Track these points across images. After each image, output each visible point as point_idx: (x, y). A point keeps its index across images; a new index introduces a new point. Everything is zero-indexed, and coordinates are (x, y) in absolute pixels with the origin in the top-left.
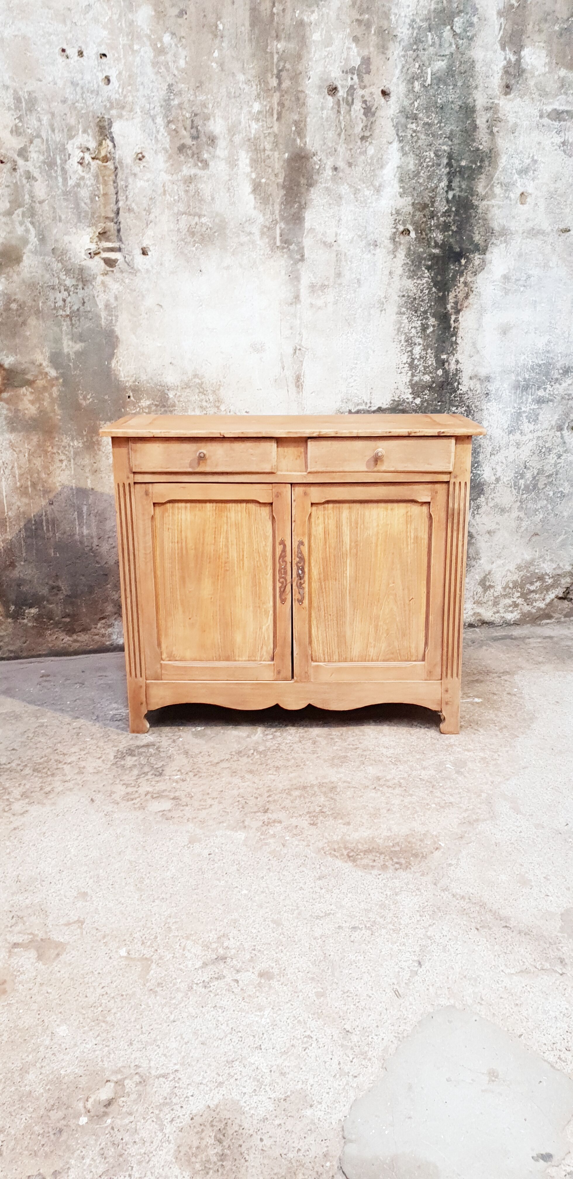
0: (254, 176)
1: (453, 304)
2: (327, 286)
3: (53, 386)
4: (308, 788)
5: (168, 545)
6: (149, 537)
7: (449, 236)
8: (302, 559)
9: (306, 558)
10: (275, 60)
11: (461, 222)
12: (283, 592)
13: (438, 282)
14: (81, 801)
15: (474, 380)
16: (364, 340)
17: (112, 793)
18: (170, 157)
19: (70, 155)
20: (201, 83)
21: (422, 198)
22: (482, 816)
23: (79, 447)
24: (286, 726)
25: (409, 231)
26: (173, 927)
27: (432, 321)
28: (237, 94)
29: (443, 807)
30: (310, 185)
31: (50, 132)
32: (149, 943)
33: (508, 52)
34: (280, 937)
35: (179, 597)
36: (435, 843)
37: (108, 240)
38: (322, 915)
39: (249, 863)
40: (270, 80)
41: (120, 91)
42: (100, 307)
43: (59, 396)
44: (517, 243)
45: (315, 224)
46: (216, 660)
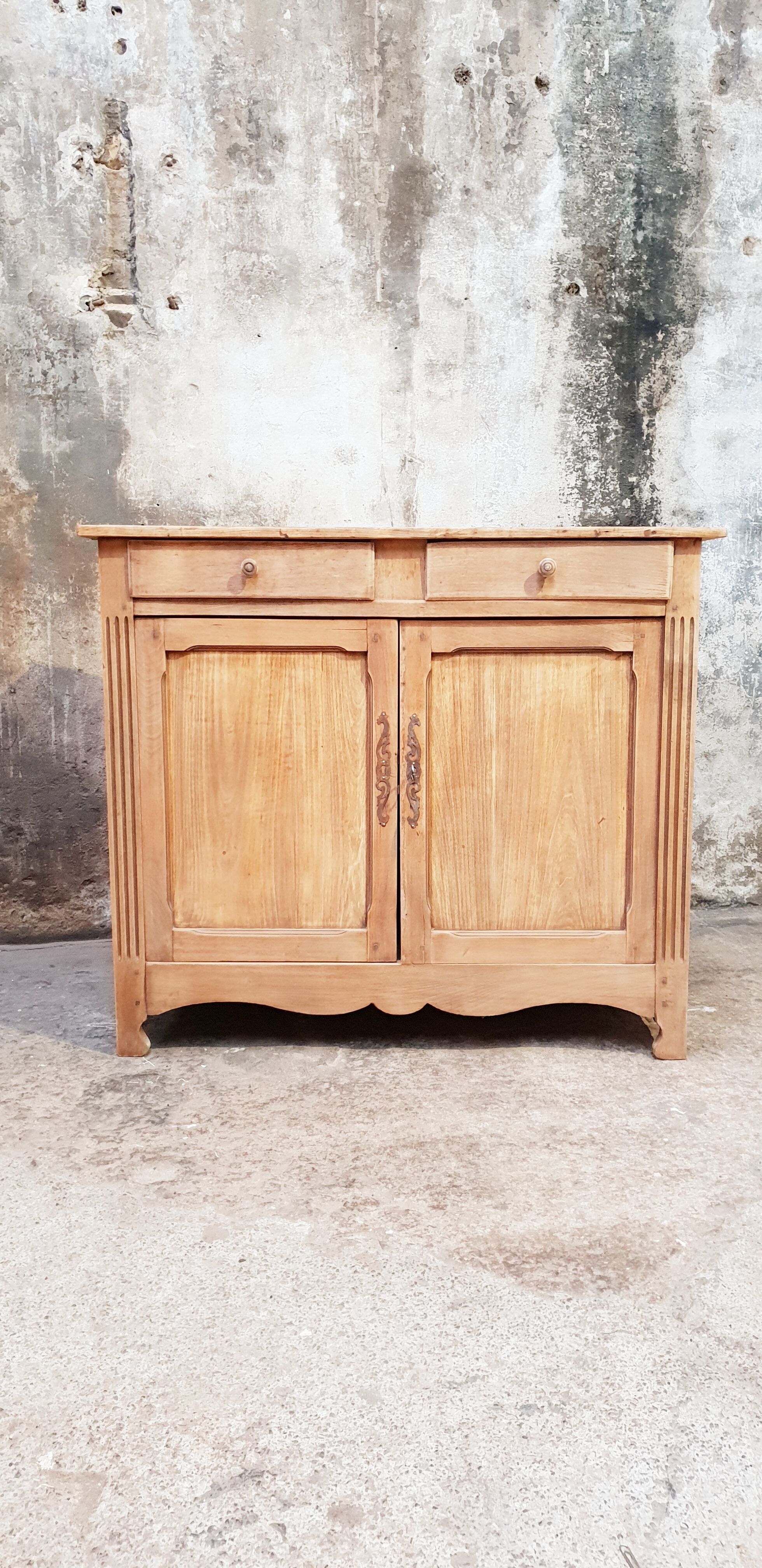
0: (342, 196)
1: (645, 400)
2: (454, 366)
3: (22, 505)
4: (428, 1146)
5: (190, 725)
6: (158, 711)
7: (638, 298)
8: (416, 748)
9: (423, 747)
10: (377, 28)
11: (657, 276)
12: (382, 806)
13: (623, 365)
14: (15, 1164)
15: (680, 517)
16: (509, 451)
17: (73, 1150)
18: (215, 163)
19: (60, 153)
20: (265, 56)
21: (598, 240)
22: (749, 1192)
23: (60, 603)
24: (387, 1046)
25: (577, 287)
26: (158, 1406)
27: (614, 424)
28: (319, 75)
29: (674, 1177)
30: (428, 214)
31: (30, 118)
32: (103, 1440)
33: (722, 32)
34: (376, 1428)
35: (206, 815)
36: (668, 1240)
37: (116, 285)
38: (460, 1379)
39: (316, 1278)
40: (368, 57)
41: (141, 62)
42: (100, 386)
43: (32, 522)
44: (740, 311)
45: (435, 272)
46: (268, 926)
